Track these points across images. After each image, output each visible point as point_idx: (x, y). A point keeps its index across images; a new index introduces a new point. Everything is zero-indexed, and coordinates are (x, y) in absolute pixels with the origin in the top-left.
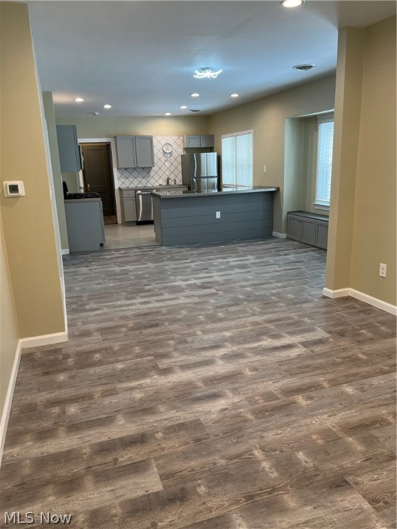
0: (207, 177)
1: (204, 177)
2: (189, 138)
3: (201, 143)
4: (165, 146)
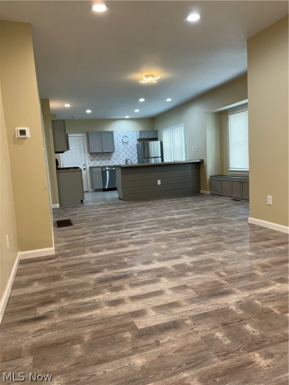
0: (154, 157)
1: (152, 158)
2: (141, 132)
3: (149, 135)
4: (124, 138)
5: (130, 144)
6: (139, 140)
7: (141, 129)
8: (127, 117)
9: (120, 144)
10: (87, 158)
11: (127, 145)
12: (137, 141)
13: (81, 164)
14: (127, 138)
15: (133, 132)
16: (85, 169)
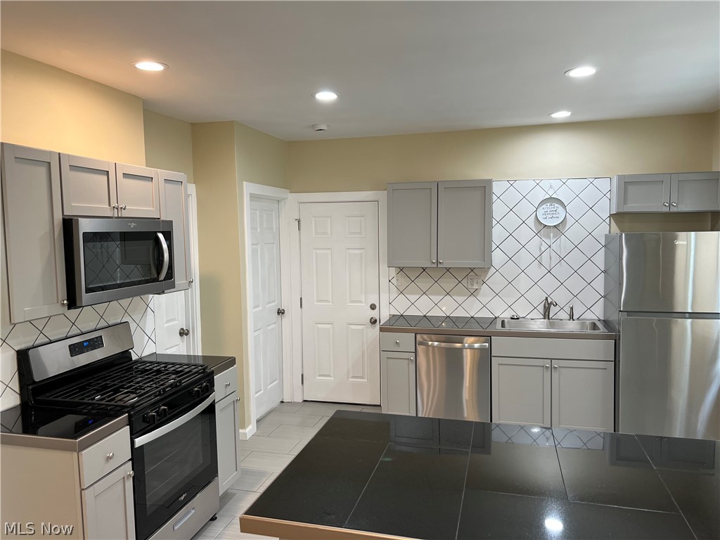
2: (627, 184)
3: (674, 198)
4: (544, 206)
5: (574, 232)
6: (618, 217)
8: (562, 115)
9: (526, 233)
10: (384, 281)
11: (557, 237)
12: (608, 220)
13: (360, 302)
14: (560, 209)
15: (591, 180)
16: (376, 321)
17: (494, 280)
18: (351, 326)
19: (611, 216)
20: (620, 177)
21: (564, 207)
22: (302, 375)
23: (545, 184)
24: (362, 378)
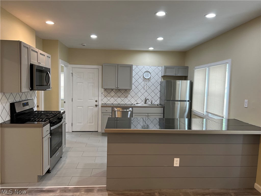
2: (166, 68)
3: (177, 72)
4: (145, 73)
5: (152, 80)
6: (164, 77)
7: (167, 64)
8: (151, 49)
9: (140, 80)
10: (100, 93)
11: (148, 82)
12: (161, 78)
13: (92, 100)
14: (149, 74)
15: (157, 67)
16: (97, 105)
17: (132, 93)
18: (89, 107)
19: (162, 76)
20: (165, 66)
21: (150, 74)
22: (72, 123)
23: (146, 67)
24: (92, 123)
